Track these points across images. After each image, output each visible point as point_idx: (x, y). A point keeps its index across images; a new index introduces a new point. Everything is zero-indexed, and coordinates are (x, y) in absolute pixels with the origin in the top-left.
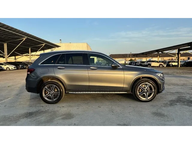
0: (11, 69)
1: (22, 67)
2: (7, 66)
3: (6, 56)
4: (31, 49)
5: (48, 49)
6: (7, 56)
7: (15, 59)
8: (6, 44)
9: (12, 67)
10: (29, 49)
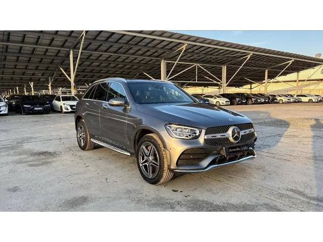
0: (221, 104)
1: (239, 101)
2: (218, 99)
3: (224, 84)
4: (268, 71)
5: (307, 69)
6: (226, 85)
7: (251, 89)
8: (225, 66)
9: (223, 101)
10: (265, 71)
